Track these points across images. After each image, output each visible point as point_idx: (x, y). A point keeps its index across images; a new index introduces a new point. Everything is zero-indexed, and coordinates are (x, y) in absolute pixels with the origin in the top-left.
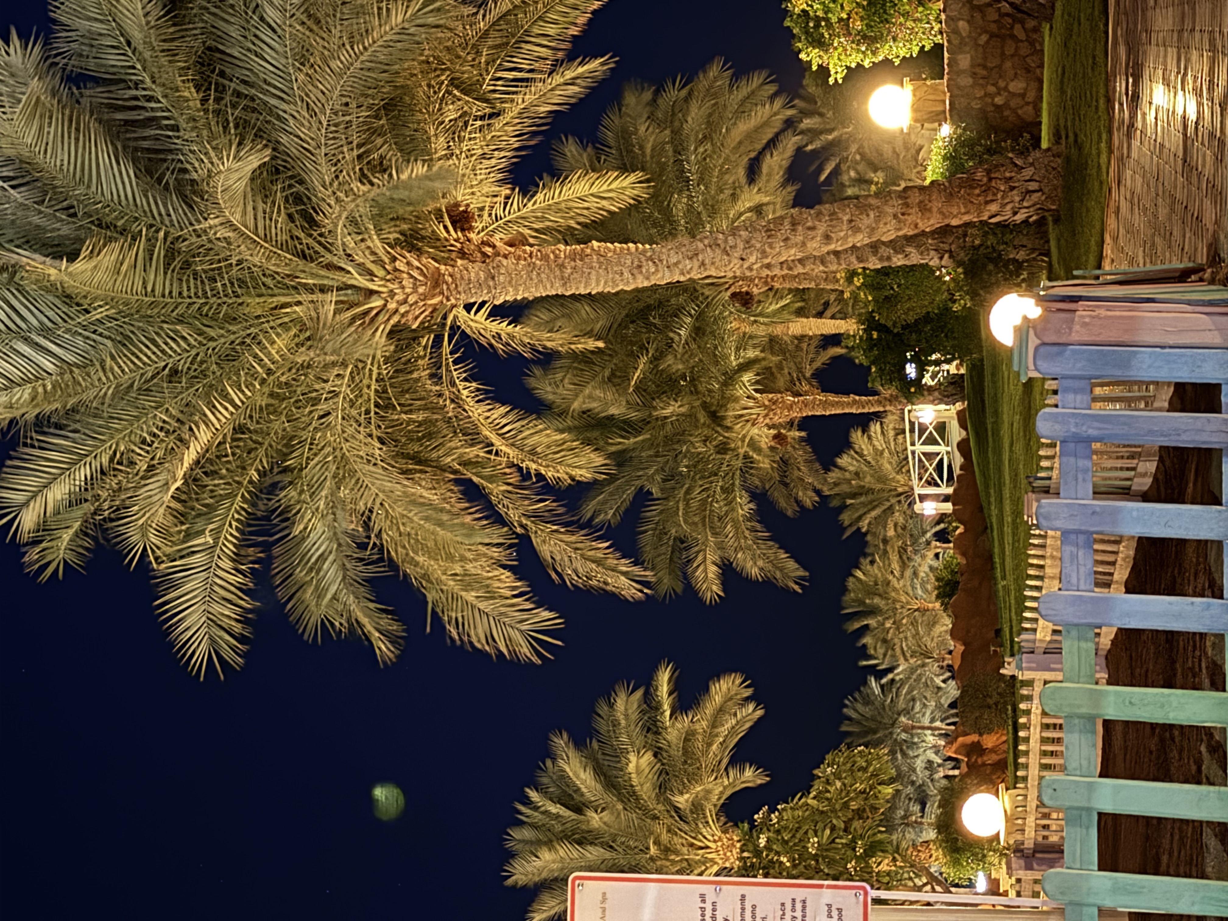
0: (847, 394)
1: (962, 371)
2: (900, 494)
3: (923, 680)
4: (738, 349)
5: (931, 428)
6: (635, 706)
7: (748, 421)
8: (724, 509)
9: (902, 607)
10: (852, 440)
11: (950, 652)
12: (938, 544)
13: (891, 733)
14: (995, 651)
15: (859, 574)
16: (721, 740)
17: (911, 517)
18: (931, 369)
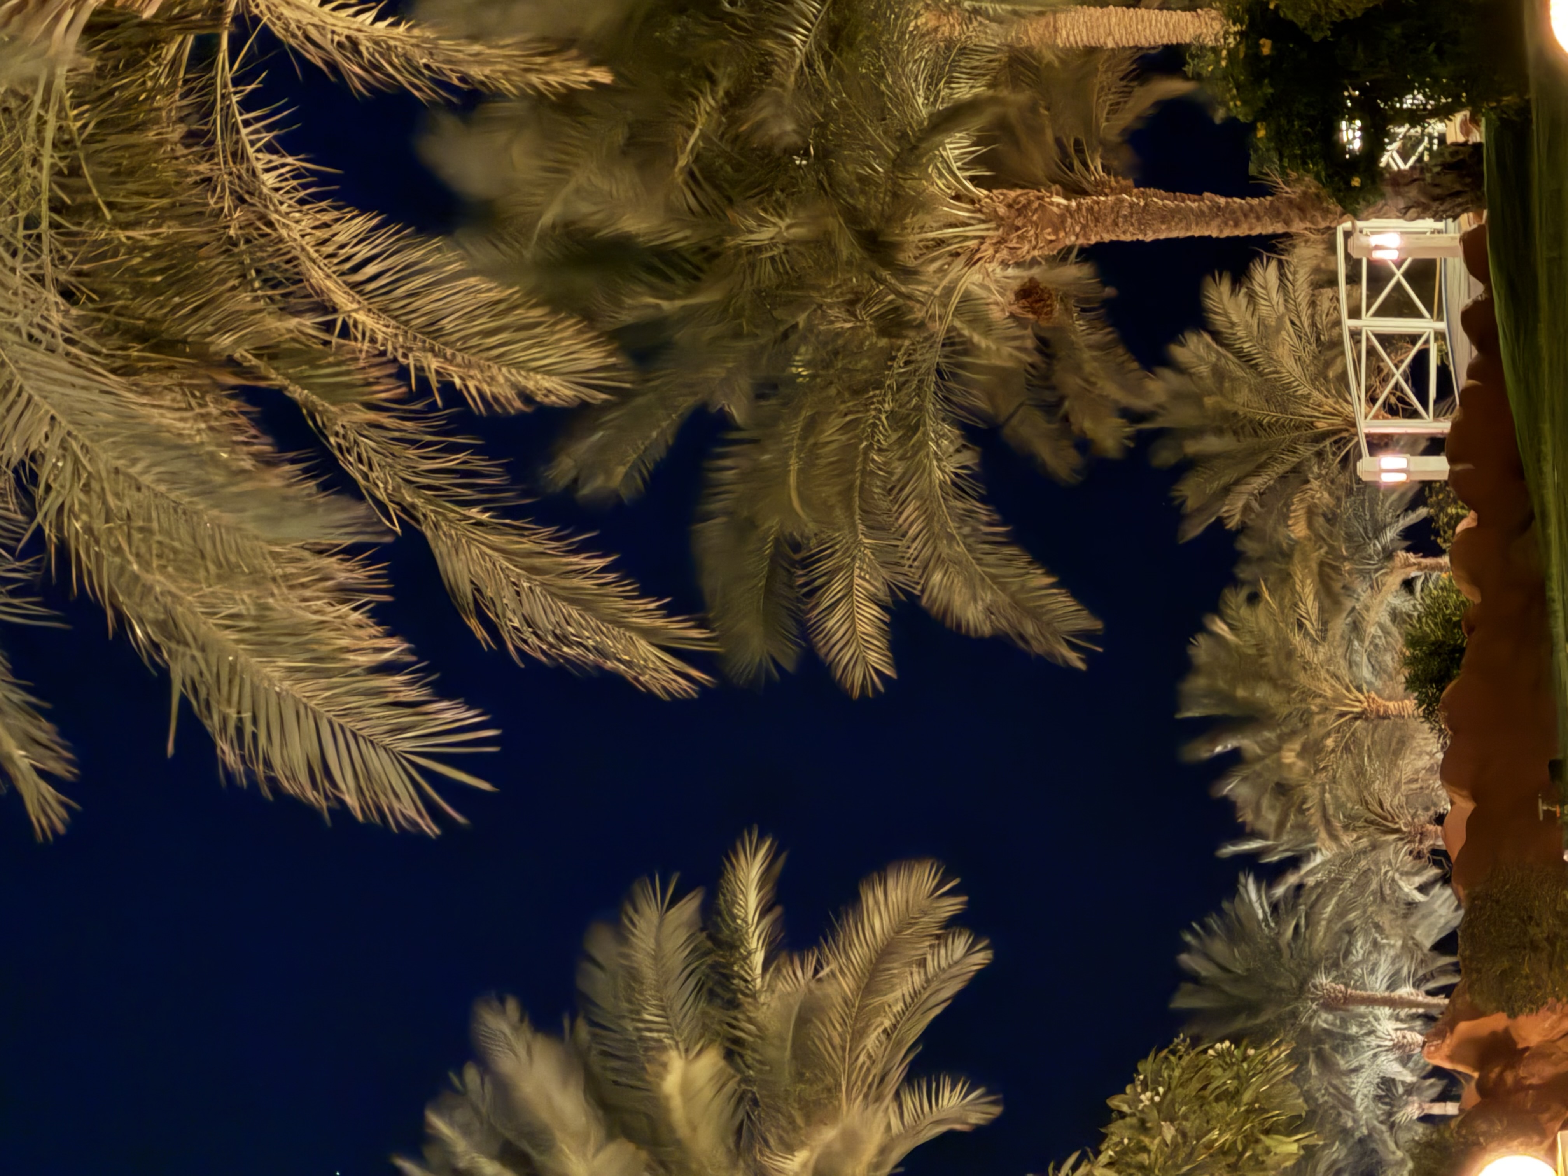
0: (1197, 190)
1: (1477, 137)
2: (1324, 435)
3: (1374, 886)
4: (933, 81)
5: (1399, 275)
6: (682, 936)
7: (958, 254)
8: (899, 469)
9: (1325, 709)
10: (1209, 303)
11: (1440, 819)
12: (1412, 558)
13: (1294, 1015)
14: (1549, 814)
15: (1220, 627)
16: (887, 1024)
17: (1350, 492)
18: (1402, 130)
